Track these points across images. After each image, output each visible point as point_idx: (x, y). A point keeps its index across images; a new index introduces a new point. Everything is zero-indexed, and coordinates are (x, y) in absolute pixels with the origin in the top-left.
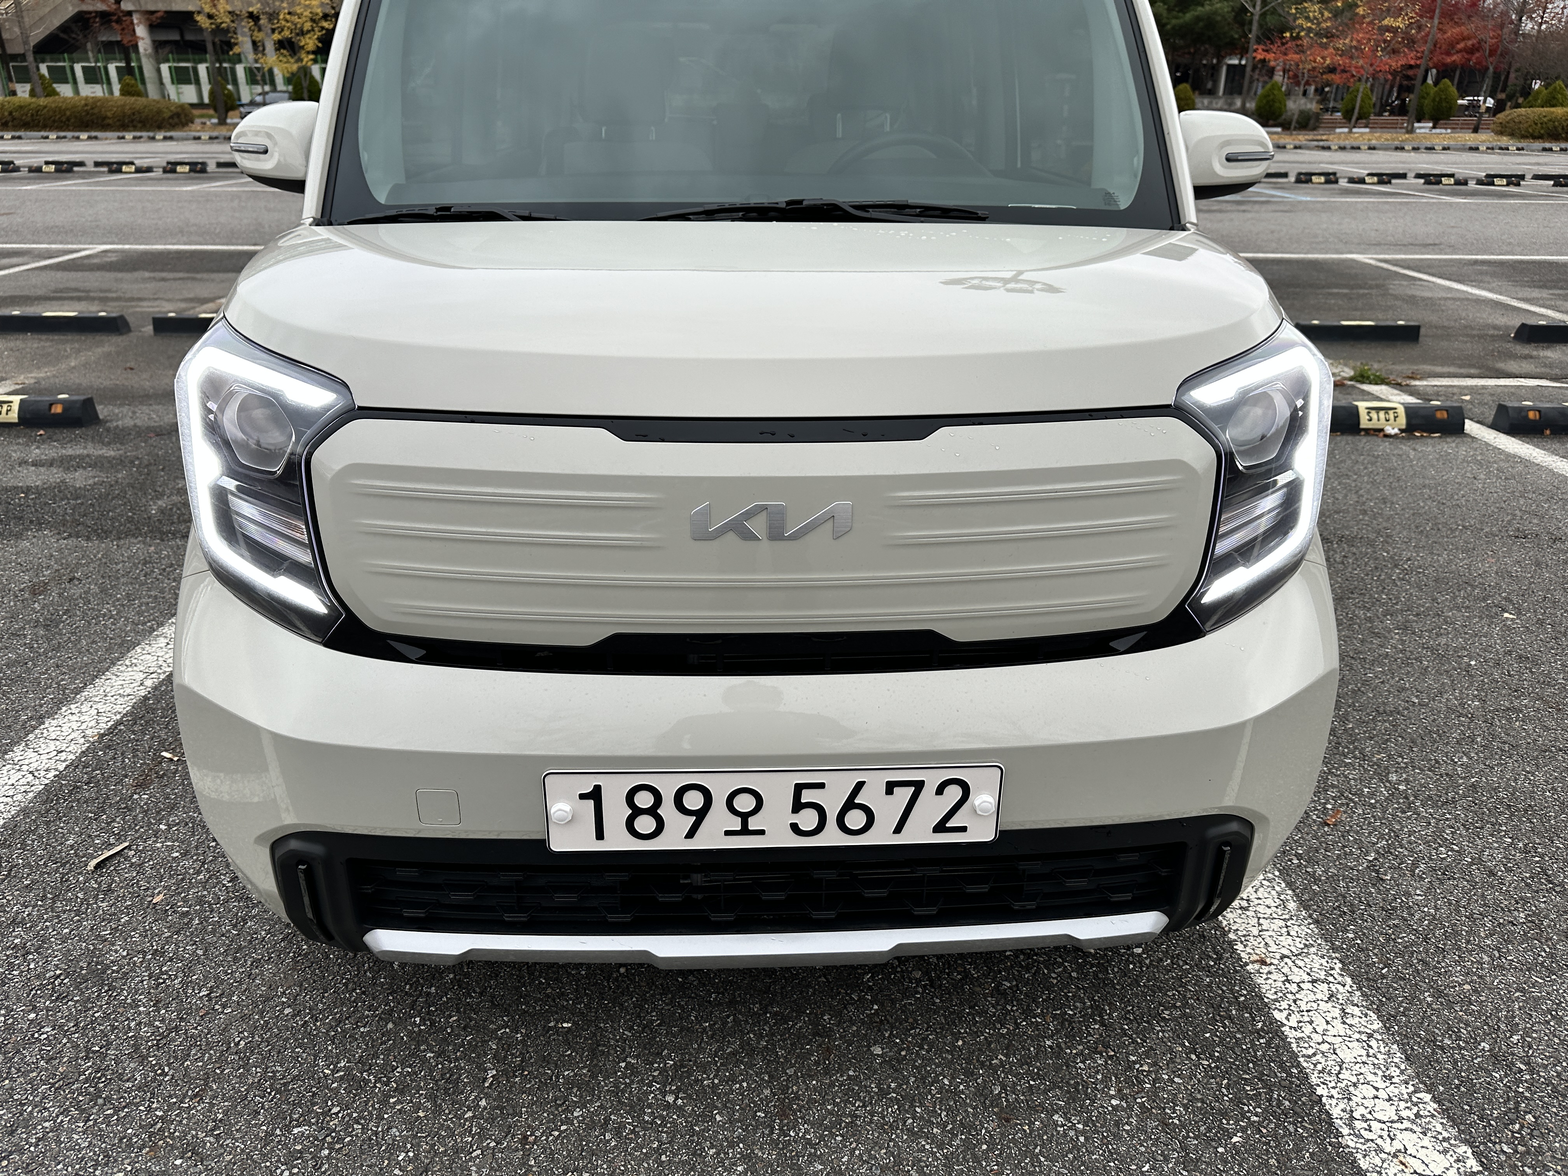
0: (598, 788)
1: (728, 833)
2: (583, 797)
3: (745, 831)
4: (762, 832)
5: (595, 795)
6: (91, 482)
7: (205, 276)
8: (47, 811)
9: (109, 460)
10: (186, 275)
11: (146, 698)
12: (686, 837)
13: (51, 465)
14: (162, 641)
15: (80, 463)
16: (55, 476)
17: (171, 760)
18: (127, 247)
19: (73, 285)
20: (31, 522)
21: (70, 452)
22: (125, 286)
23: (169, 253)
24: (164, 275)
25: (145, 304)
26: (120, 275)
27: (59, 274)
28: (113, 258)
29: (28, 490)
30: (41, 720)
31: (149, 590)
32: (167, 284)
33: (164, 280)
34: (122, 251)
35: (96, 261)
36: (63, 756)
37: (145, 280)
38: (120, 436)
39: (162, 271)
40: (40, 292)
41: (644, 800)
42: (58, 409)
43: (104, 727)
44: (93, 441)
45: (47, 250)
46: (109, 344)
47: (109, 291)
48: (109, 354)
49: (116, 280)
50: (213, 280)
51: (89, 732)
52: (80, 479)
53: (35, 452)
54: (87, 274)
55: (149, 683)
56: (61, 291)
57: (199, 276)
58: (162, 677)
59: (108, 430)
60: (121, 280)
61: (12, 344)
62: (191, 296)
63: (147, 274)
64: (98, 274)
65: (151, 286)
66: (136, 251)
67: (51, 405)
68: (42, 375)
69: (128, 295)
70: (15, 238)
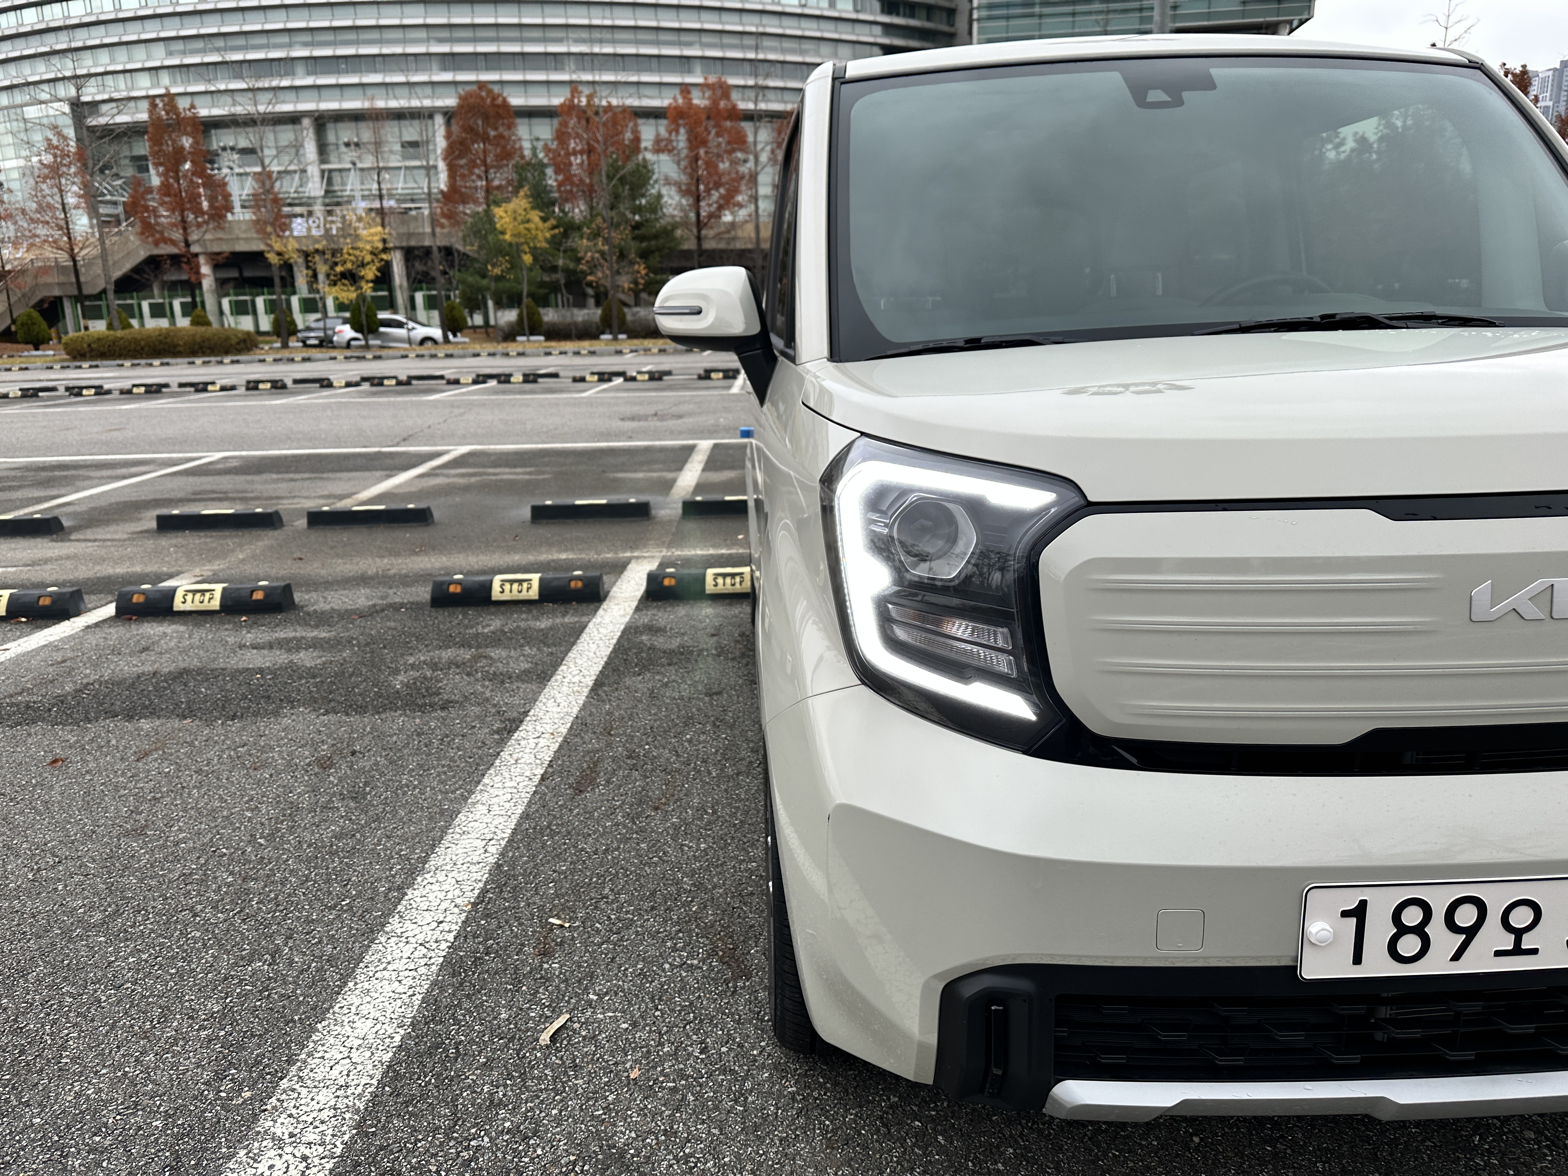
0: (1363, 904)
1: (1498, 954)
2: (1345, 914)
3: (1517, 950)
4: (1535, 951)
5: (1359, 913)
6: (319, 661)
7: (331, 475)
8: (461, 984)
9: (327, 641)
10: (312, 475)
11: (498, 866)
12: (1452, 960)
13: (271, 647)
14: (482, 809)
15: (297, 645)
16: (281, 658)
17: (562, 926)
18: (244, 453)
19: (209, 487)
20: (281, 700)
21: (282, 635)
22: (259, 487)
23: (286, 457)
24: (291, 476)
25: (286, 501)
26: (249, 478)
27: (191, 479)
28: (235, 463)
29: (261, 671)
30: (401, 891)
31: (438, 759)
32: (298, 484)
33: (292, 480)
34: (241, 457)
35: (220, 466)
36: (445, 926)
37: (275, 481)
38: (323, 619)
39: (287, 472)
40: (180, 495)
41: (1413, 916)
42: (258, 596)
43: (472, 896)
44: (299, 624)
45: (170, 459)
46: (266, 539)
47: (245, 491)
48: (271, 547)
49: (248, 482)
50: (340, 479)
51: (458, 901)
52: (306, 659)
53: (249, 637)
54: (217, 478)
55: (492, 849)
56: (200, 493)
57: (325, 475)
58: (503, 843)
59: (308, 614)
60: (252, 482)
61: (174, 541)
62: (326, 493)
63: (275, 476)
64: (227, 478)
65: (284, 485)
66: (254, 457)
67: (252, 592)
68: (216, 567)
69: (266, 495)
70: (133, 449)
